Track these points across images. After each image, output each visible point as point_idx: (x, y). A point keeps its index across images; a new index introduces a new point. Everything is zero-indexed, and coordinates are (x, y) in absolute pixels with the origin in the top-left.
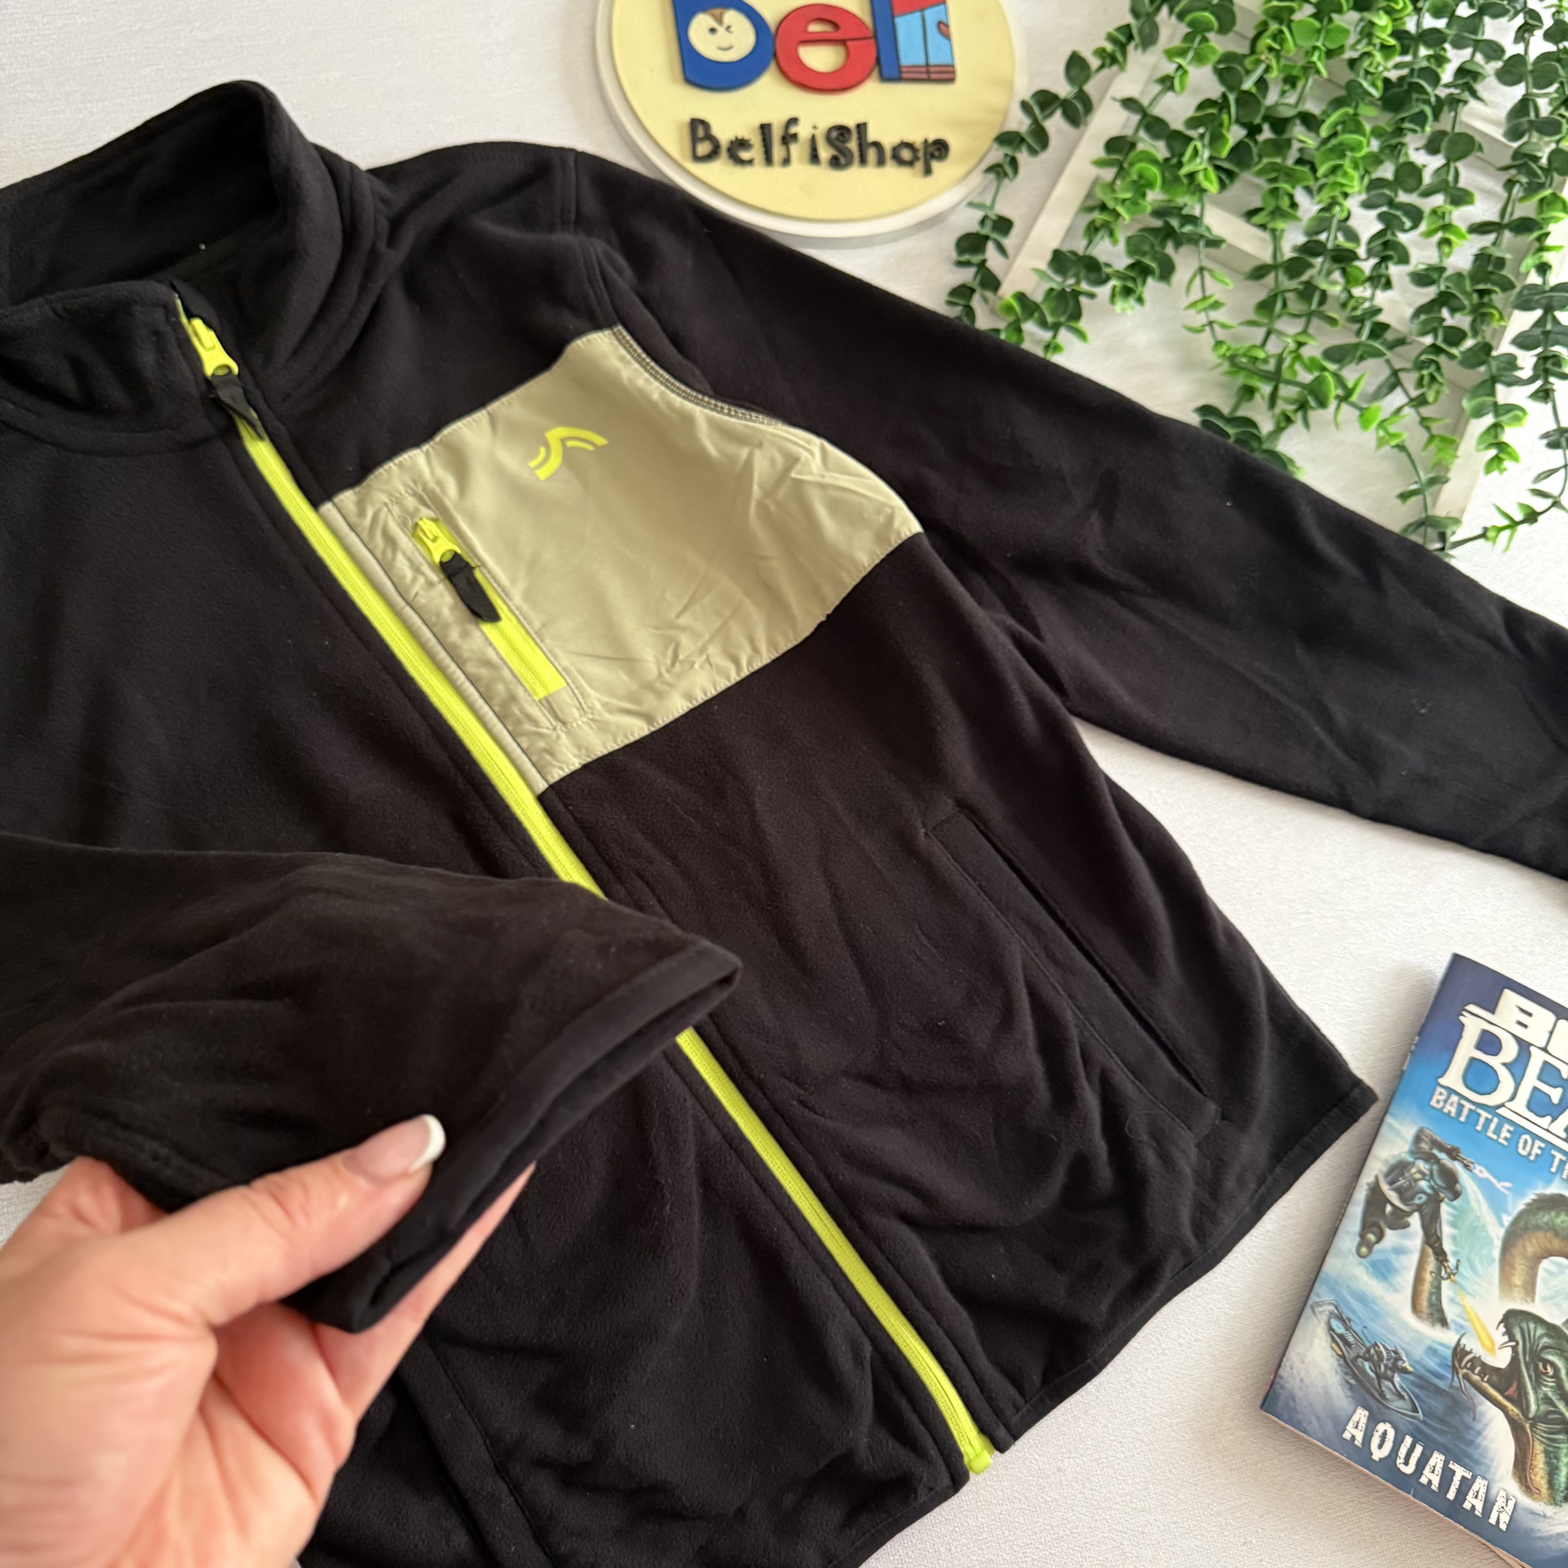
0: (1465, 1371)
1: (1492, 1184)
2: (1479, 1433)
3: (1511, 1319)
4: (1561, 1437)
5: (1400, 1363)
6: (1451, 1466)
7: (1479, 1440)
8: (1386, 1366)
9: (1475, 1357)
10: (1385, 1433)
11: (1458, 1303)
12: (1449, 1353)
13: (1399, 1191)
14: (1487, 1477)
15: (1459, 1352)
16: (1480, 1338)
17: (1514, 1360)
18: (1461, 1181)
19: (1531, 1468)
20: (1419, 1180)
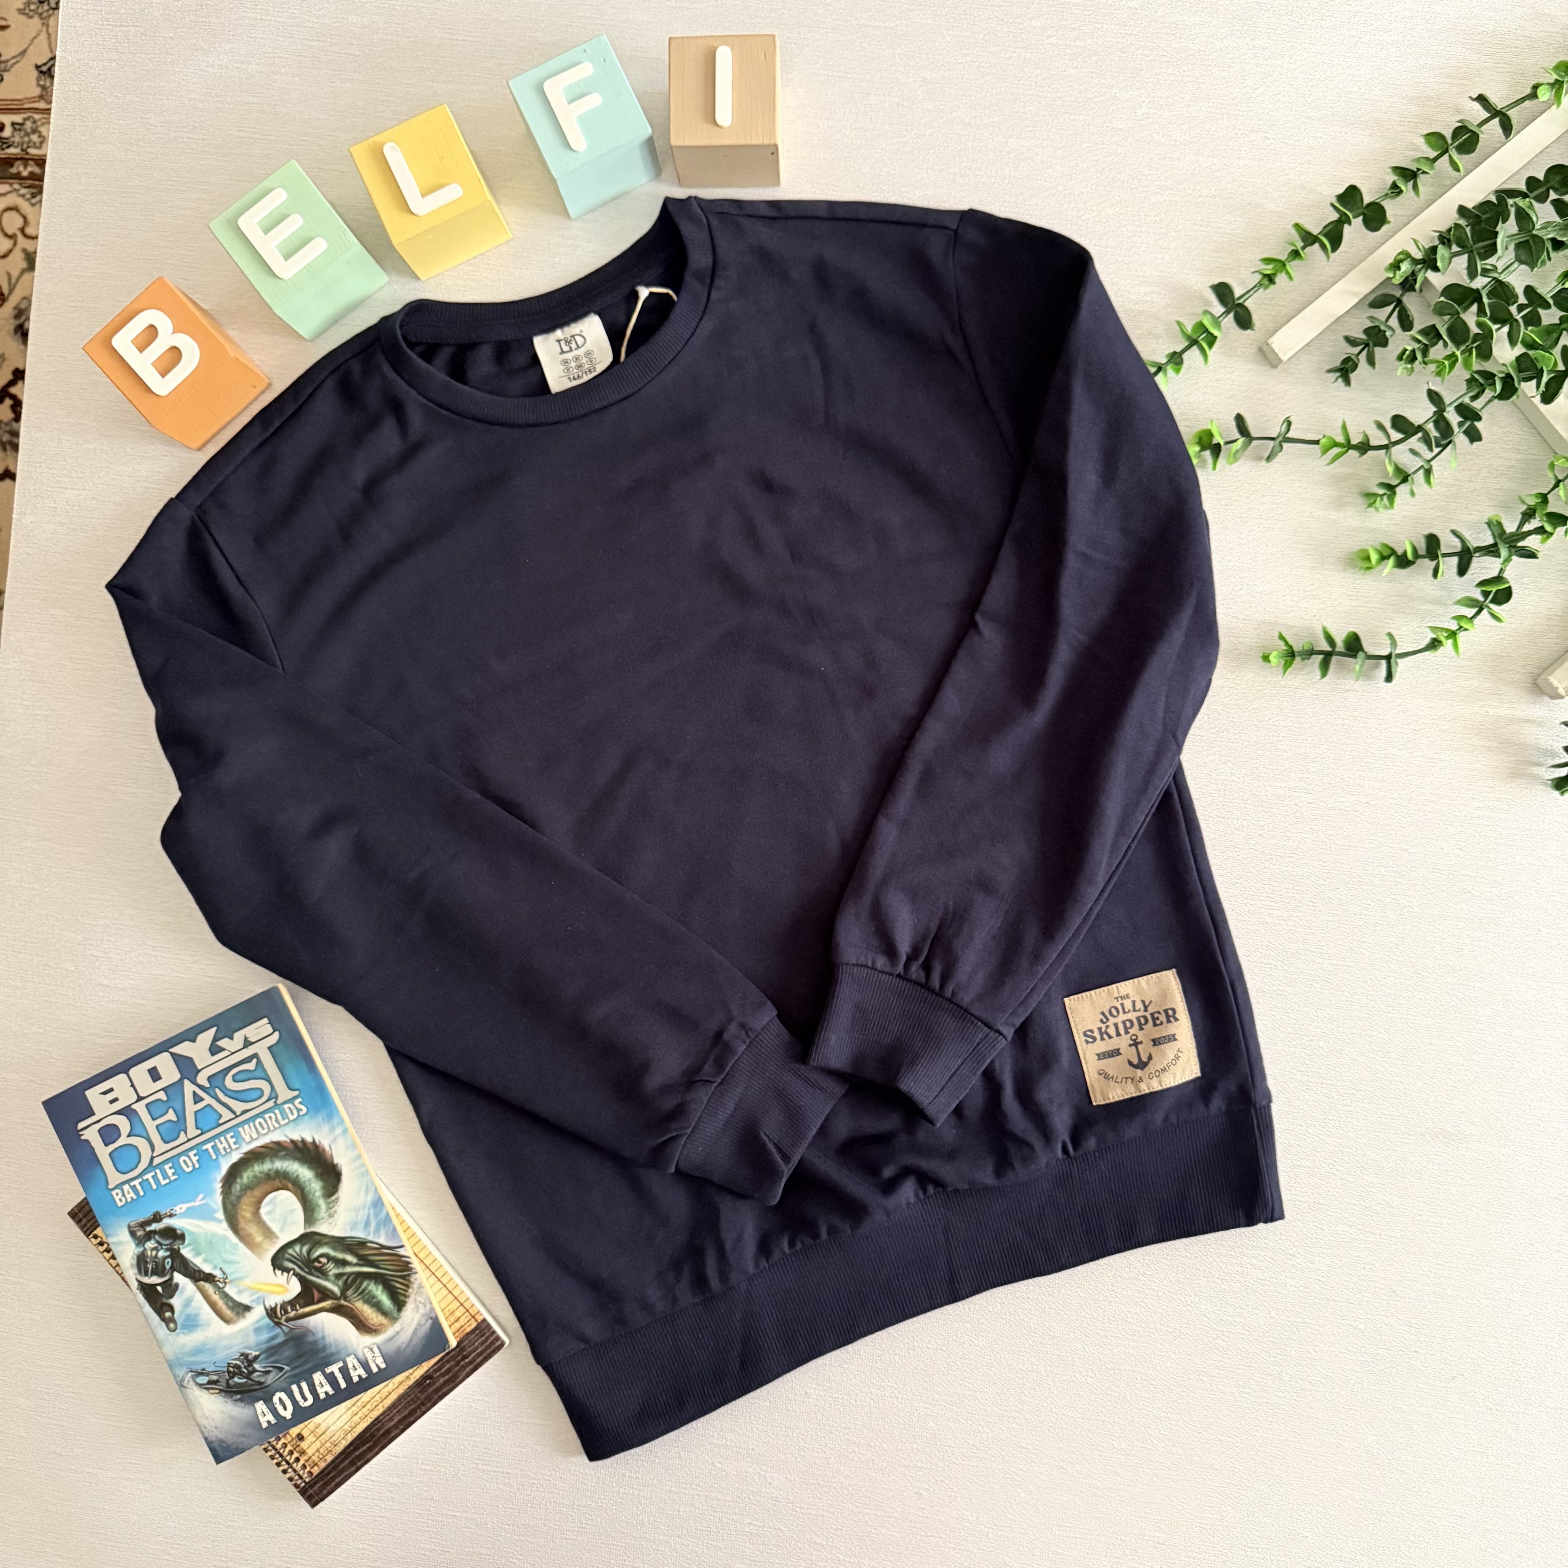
0: (284, 1318)
1: (193, 1207)
2: (324, 1337)
4: (365, 1284)
5: (250, 1357)
6: (328, 1370)
7: (327, 1341)
8: (245, 1367)
9: (282, 1305)
10: (280, 1400)
11: (244, 1290)
12: (267, 1319)
13: (155, 1273)
14: (350, 1352)
15: (271, 1313)
16: (274, 1293)
17: (302, 1280)
18: (176, 1227)
19: (366, 1319)
20: (157, 1254)
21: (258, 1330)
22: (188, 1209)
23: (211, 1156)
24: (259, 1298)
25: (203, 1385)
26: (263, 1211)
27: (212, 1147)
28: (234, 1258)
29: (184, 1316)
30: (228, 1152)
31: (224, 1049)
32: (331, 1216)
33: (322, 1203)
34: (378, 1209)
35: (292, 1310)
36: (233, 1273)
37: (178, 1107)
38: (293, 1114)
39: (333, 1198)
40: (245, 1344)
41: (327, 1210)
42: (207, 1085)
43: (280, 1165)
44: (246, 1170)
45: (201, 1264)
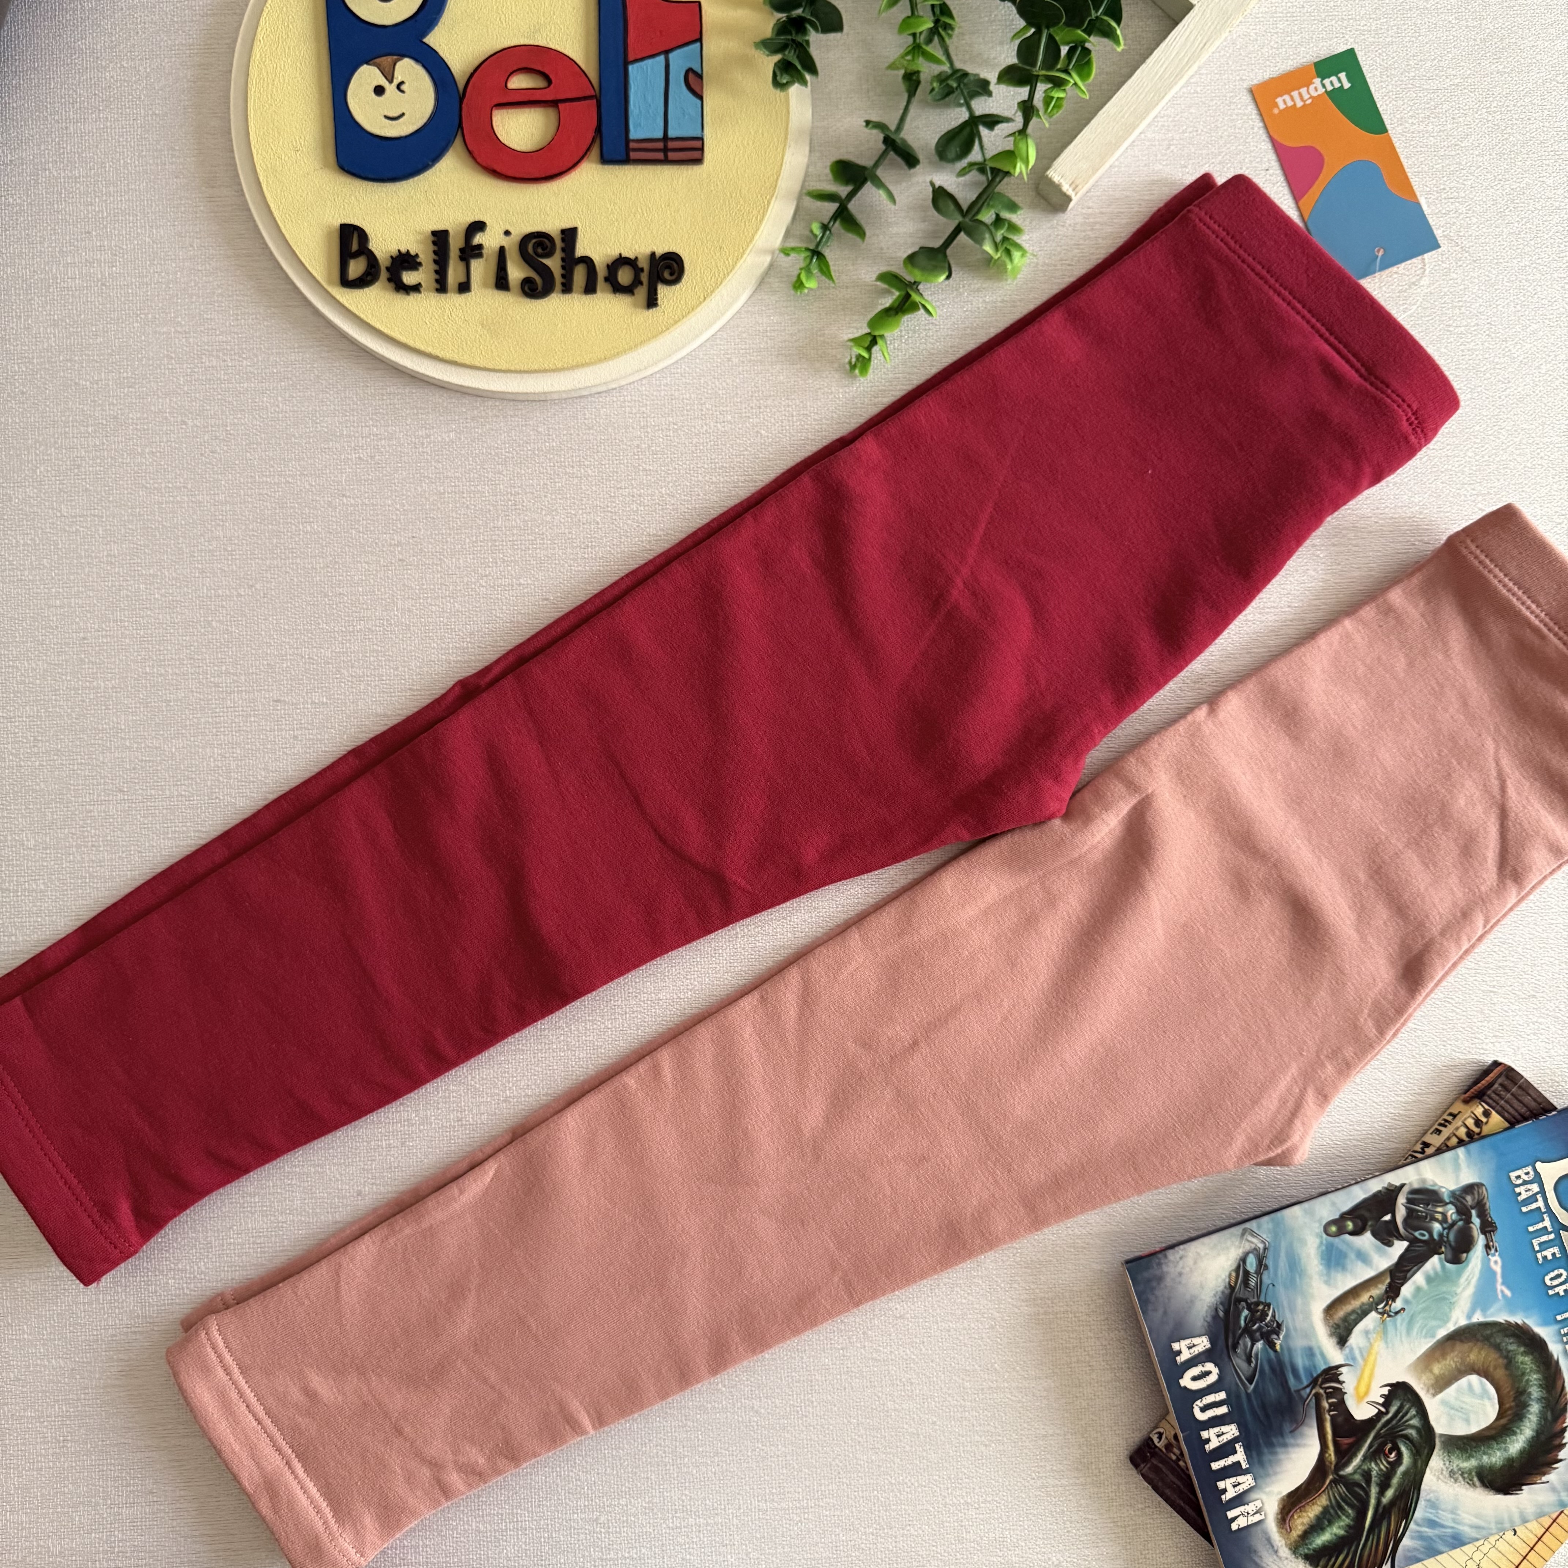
2: (1285, 1445)
3: (1400, 1391)
4: (1350, 1511)
5: (1275, 1336)
6: (1237, 1446)
7: (1279, 1450)
8: (1260, 1328)
9: (1340, 1389)
10: (1208, 1373)
11: (1369, 1339)
13: (1411, 1213)
15: (1332, 1374)
16: (1359, 1381)
17: (1370, 1423)
18: (1471, 1253)
19: (1303, 1508)
20: (1437, 1220)
21: (1310, 1352)
25: (1245, 1263)
28: (1416, 1330)
29: (1344, 1248)
32: (1452, 1473)
33: (1473, 1463)
36: (1395, 1326)
39: (1475, 1479)
41: (1460, 1469)
43: (1535, 1408)
44: (1535, 1361)
45: (1414, 1282)
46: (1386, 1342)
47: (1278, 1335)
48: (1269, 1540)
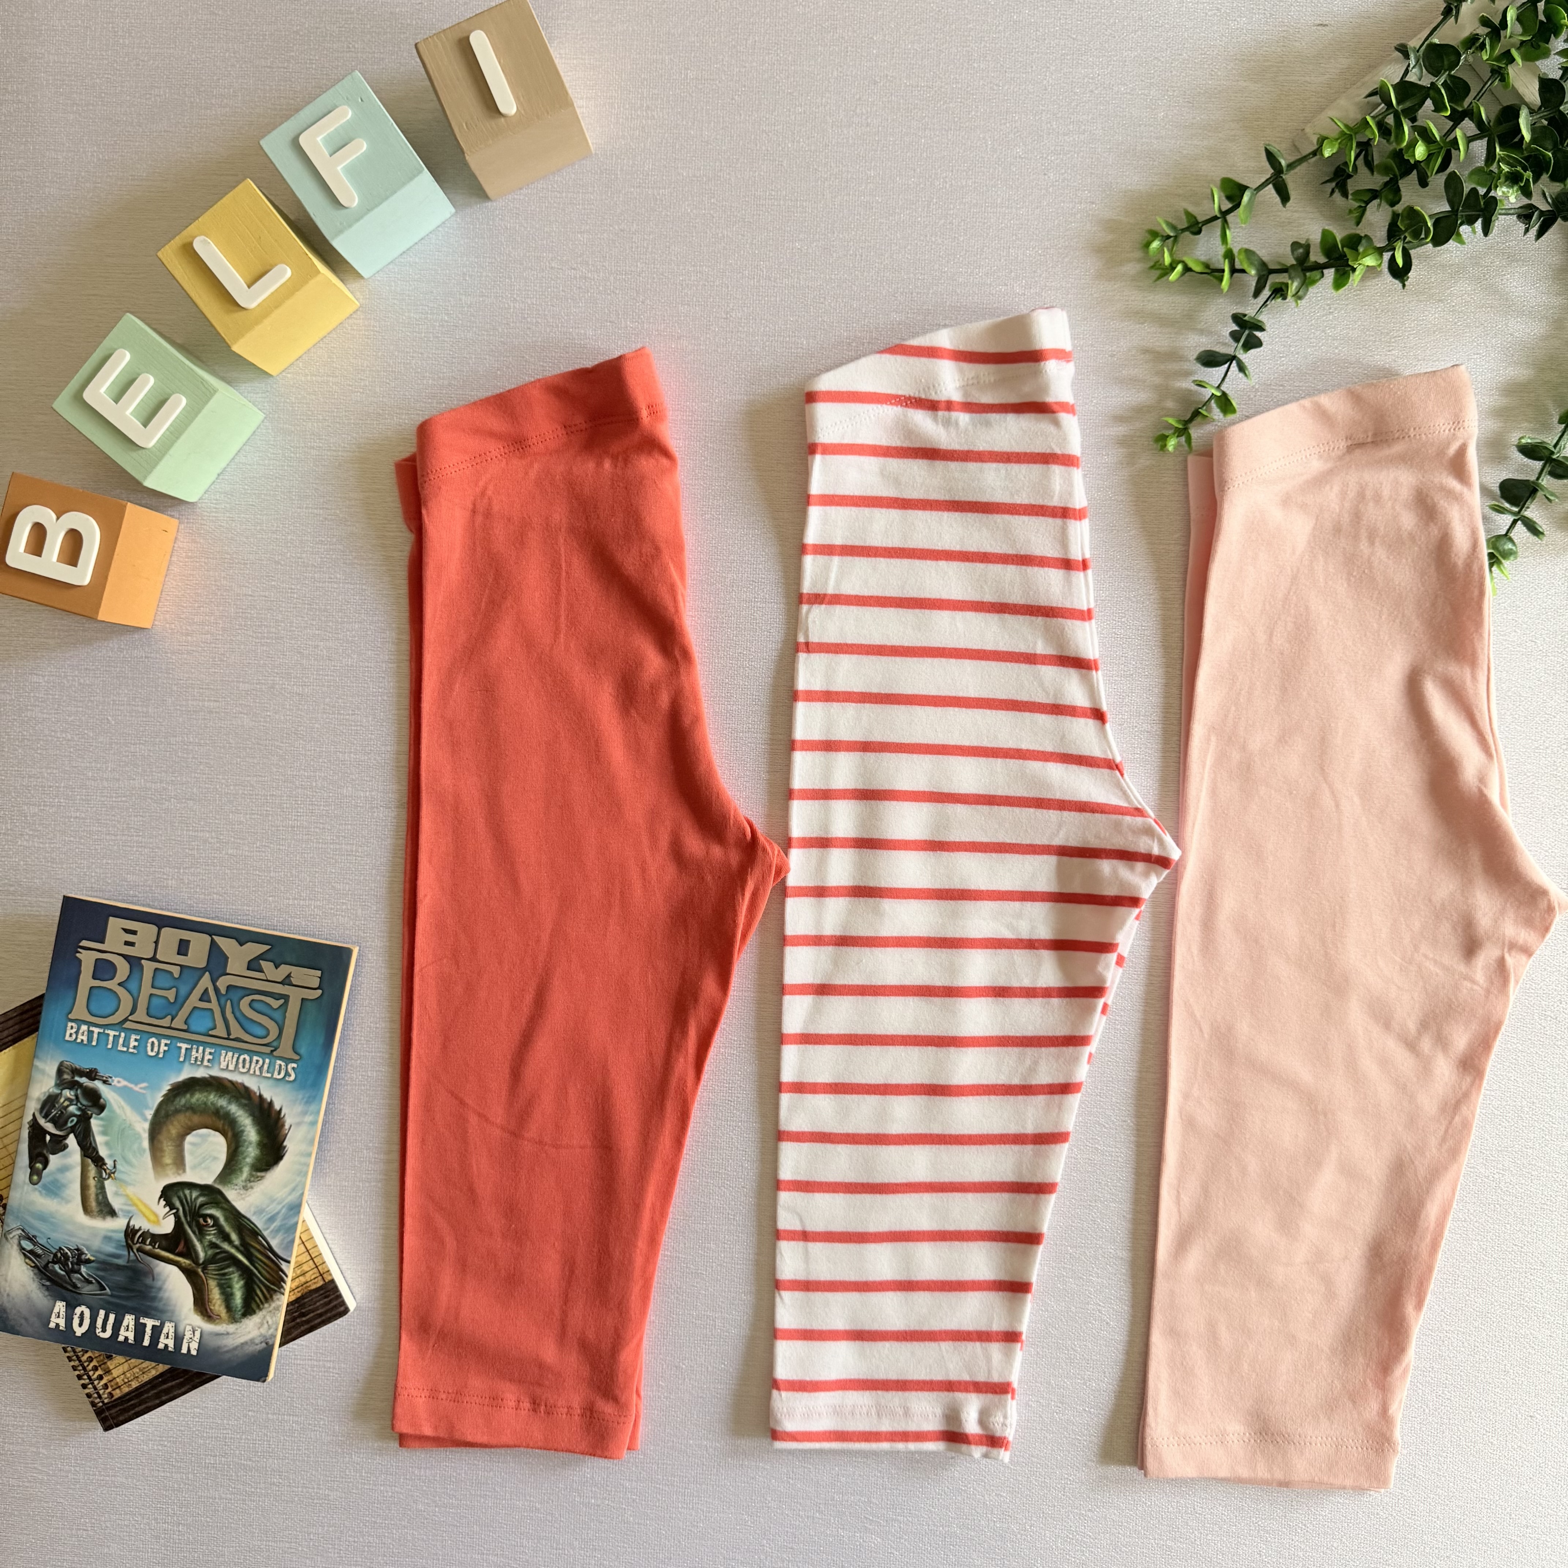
0: (138, 1245)
1: (131, 1089)
2: (160, 1289)
3: (168, 1193)
4: (231, 1269)
5: (83, 1257)
6: (142, 1321)
7: (161, 1295)
8: (72, 1263)
9: (144, 1232)
10: (82, 1313)
11: (121, 1195)
12: (122, 1235)
13: (55, 1122)
14: (174, 1319)
15: (130, 1232)
16: (146, 1217)
17: (178, 1224)
18: (103, 1095)
19: (209, 1301)
20: (68, 1106)
21: (107, 1239)
22: (125, 1087)
23: (179, 1057)
24: (129, 1212)
25: (24, 1249)
26: (189, 1139)
27: (187, 1049)
28: (134, 1161)
29: (51, 1178)
30: (198, 1063)
31: (261, 970)
32: (245, 1188)
33: (246, 1171)
34: (292, 1212)
35: (150, 1244)
36: (123, 1172)
37: (183, 991)
38: (279, 1074)
39: (259, 1174)
40: (88, 1243)
41: (246, 1181)
42: (223, 991)
43: (234, 1109)
44: (201, 1091)
45: (101, 1144)
46: (130, 1184)
47: (83, 1253)
48: (218, 1334)
